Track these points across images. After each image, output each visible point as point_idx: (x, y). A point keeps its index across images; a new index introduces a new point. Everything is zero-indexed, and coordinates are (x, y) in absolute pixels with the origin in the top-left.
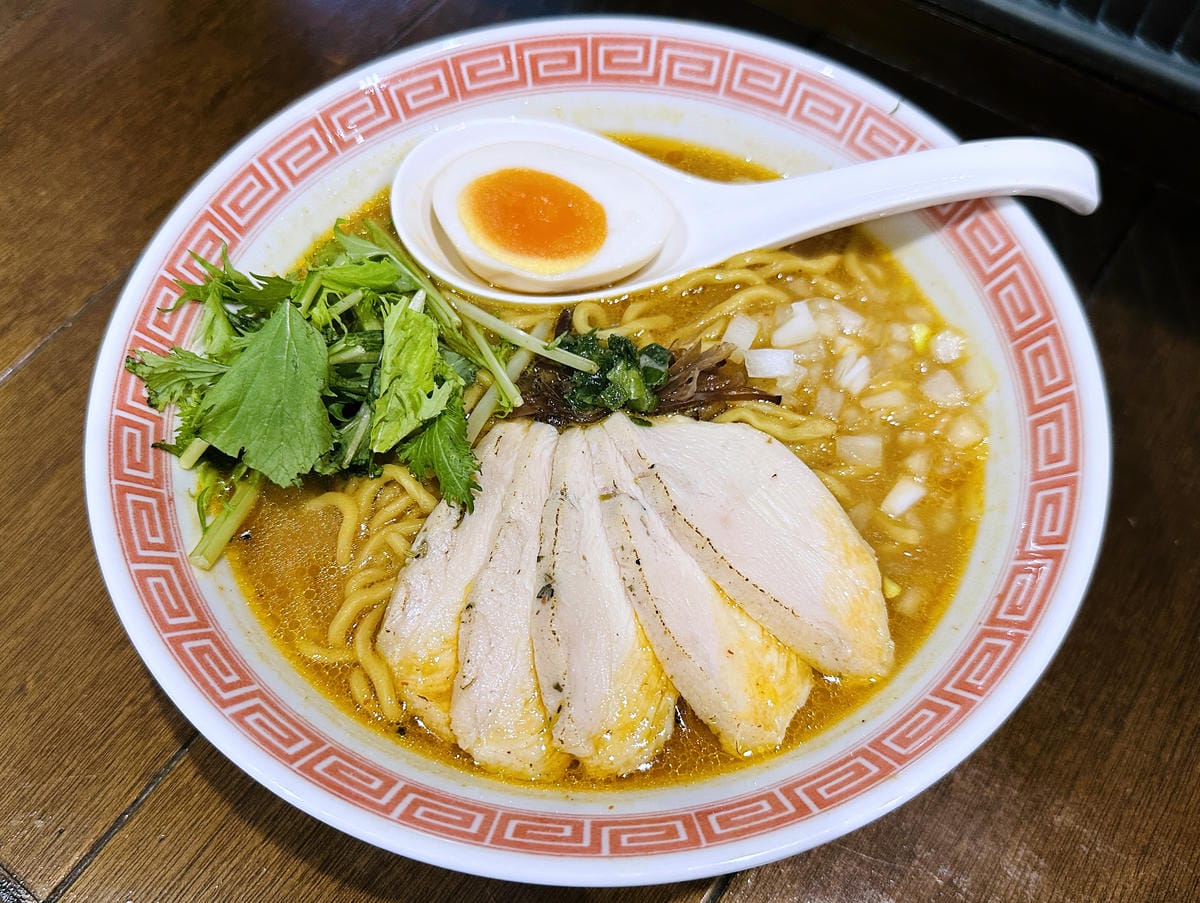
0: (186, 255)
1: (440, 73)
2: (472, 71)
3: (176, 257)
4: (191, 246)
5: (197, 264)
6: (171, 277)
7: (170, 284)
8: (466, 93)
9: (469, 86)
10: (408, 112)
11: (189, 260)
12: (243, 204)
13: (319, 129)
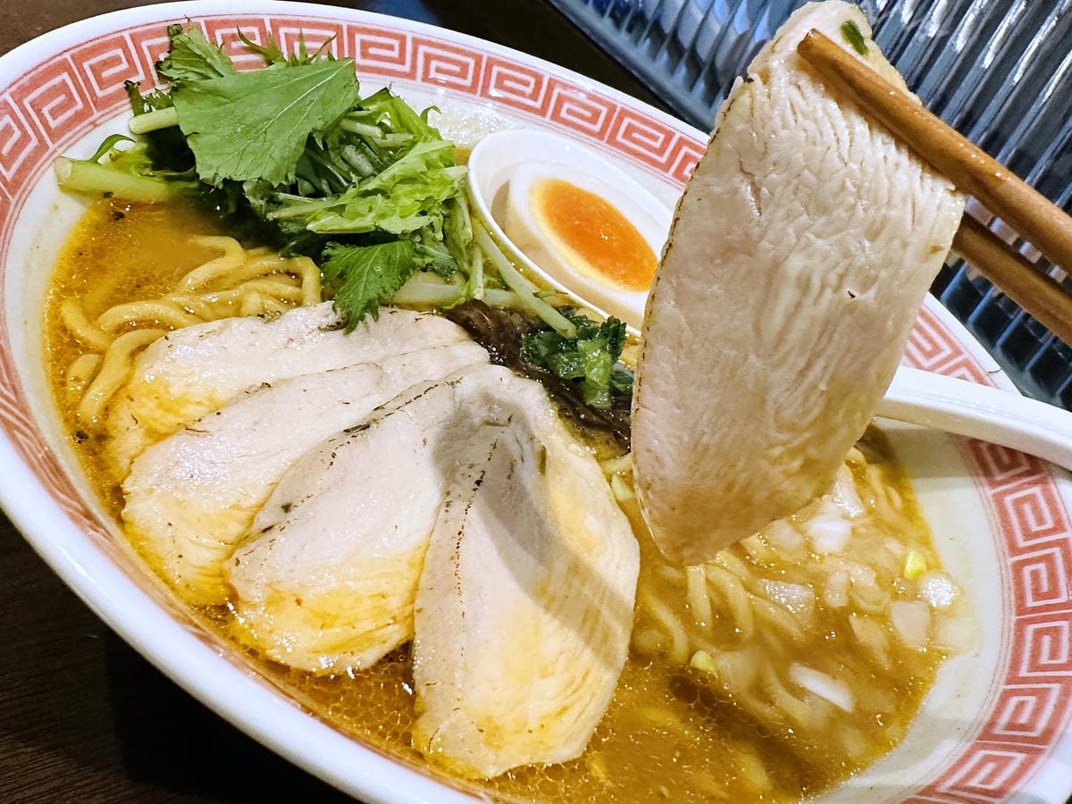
0: (295, 31)
1: (604, 111)
2: (630, 129)
3: (287, 23)
4: (306, 31)
5: (297, 45)
6: (269, 28)
7: (263, 33)
8: (612, 141)
9: (619, 138)
10: (556, 116)
11: (293, 35)
12: (372, 51)
13: (478, 65)
